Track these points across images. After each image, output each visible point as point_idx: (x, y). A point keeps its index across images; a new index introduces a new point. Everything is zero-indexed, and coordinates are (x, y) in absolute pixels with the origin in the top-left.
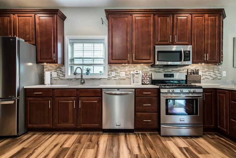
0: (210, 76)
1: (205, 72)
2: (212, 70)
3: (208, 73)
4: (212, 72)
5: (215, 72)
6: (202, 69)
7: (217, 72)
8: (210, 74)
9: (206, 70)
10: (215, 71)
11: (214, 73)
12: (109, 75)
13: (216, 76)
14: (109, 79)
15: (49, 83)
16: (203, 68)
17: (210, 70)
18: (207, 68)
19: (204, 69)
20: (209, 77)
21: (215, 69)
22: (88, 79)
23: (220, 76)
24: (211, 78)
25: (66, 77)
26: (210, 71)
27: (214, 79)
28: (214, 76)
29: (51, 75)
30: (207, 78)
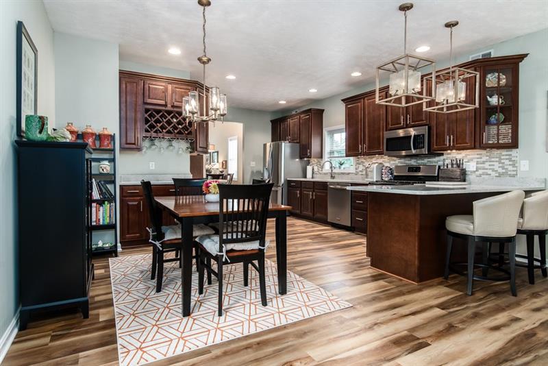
0: (493, 170)
1: (484, 163)
2: (497, 159)
3: (490, 165)
4: (497, 163)
5: (504, 163)
6: (478, 158)
7: (507, 162)
8: (491, 167)
9: (484, 159)
10: (502, 161)
11: (501, 165)
12: (356, 169)
13: (504, 171)
14: (356, 174)
15: (311, 176)
16: (478, 156)
17: (493, 159)
18: (487, 156)
19: (481, 158)
20: (490, 172)
21: (502, 157)
22: (339, 174)
23: (513, 171)
24: (494, 174)
25: (324, 171)
26: (493, 161)
27: (500, 175)
28: (500, 170)
29: (313, 169)
30: (487, 174)
